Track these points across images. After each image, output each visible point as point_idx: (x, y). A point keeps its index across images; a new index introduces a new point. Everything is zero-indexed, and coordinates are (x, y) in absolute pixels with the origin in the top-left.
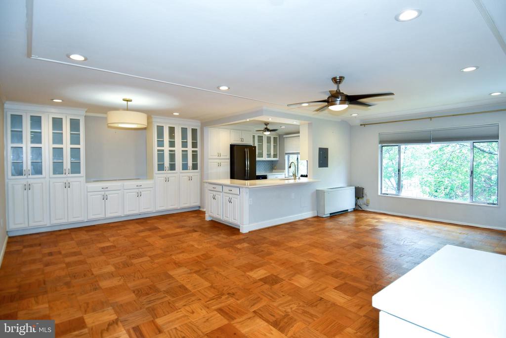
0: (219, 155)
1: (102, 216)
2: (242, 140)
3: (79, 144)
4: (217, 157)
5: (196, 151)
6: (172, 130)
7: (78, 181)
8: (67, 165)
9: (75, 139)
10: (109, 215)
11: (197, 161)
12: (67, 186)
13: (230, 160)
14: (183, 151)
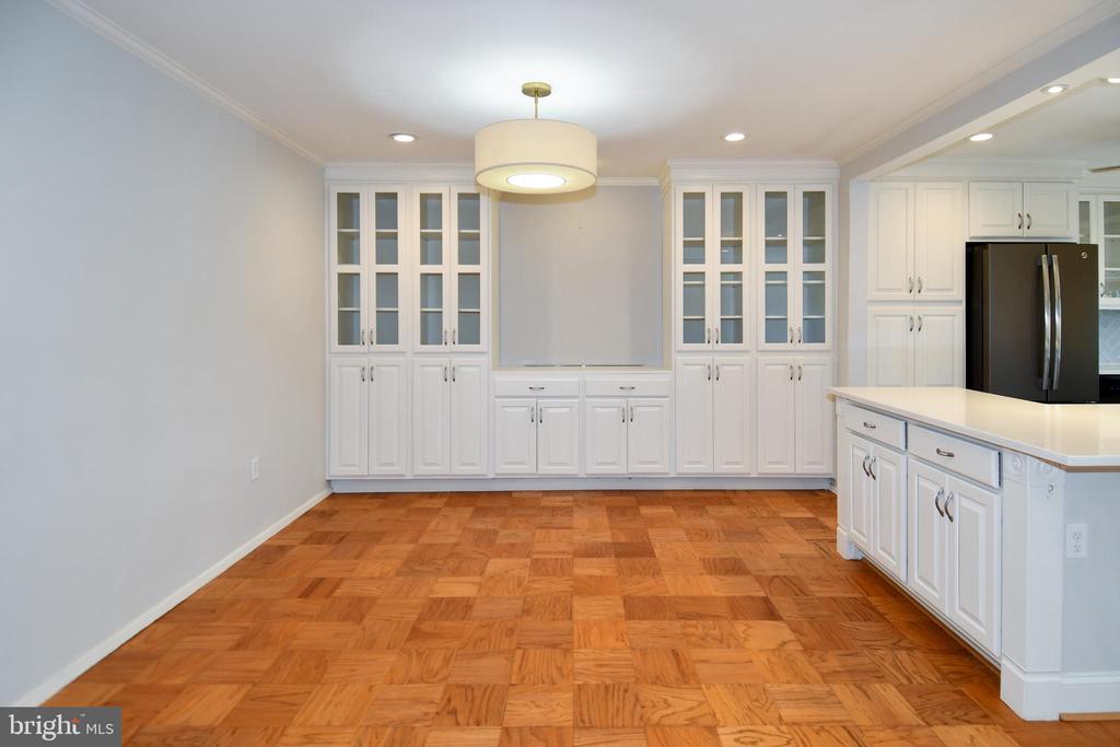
0: (915, 286)
1: (527, 469)
2: (1024, 220)
3: (477, 262)
4: (905, 295)
5: (821, 275)
6: (733, 205)
7: (475, 362)
8: (450, 322)
9: (469, 248)
10: (546, 469)
11: (822, 311)
12: (450, 376)
13: (963, 307)
14: (769, 275)
